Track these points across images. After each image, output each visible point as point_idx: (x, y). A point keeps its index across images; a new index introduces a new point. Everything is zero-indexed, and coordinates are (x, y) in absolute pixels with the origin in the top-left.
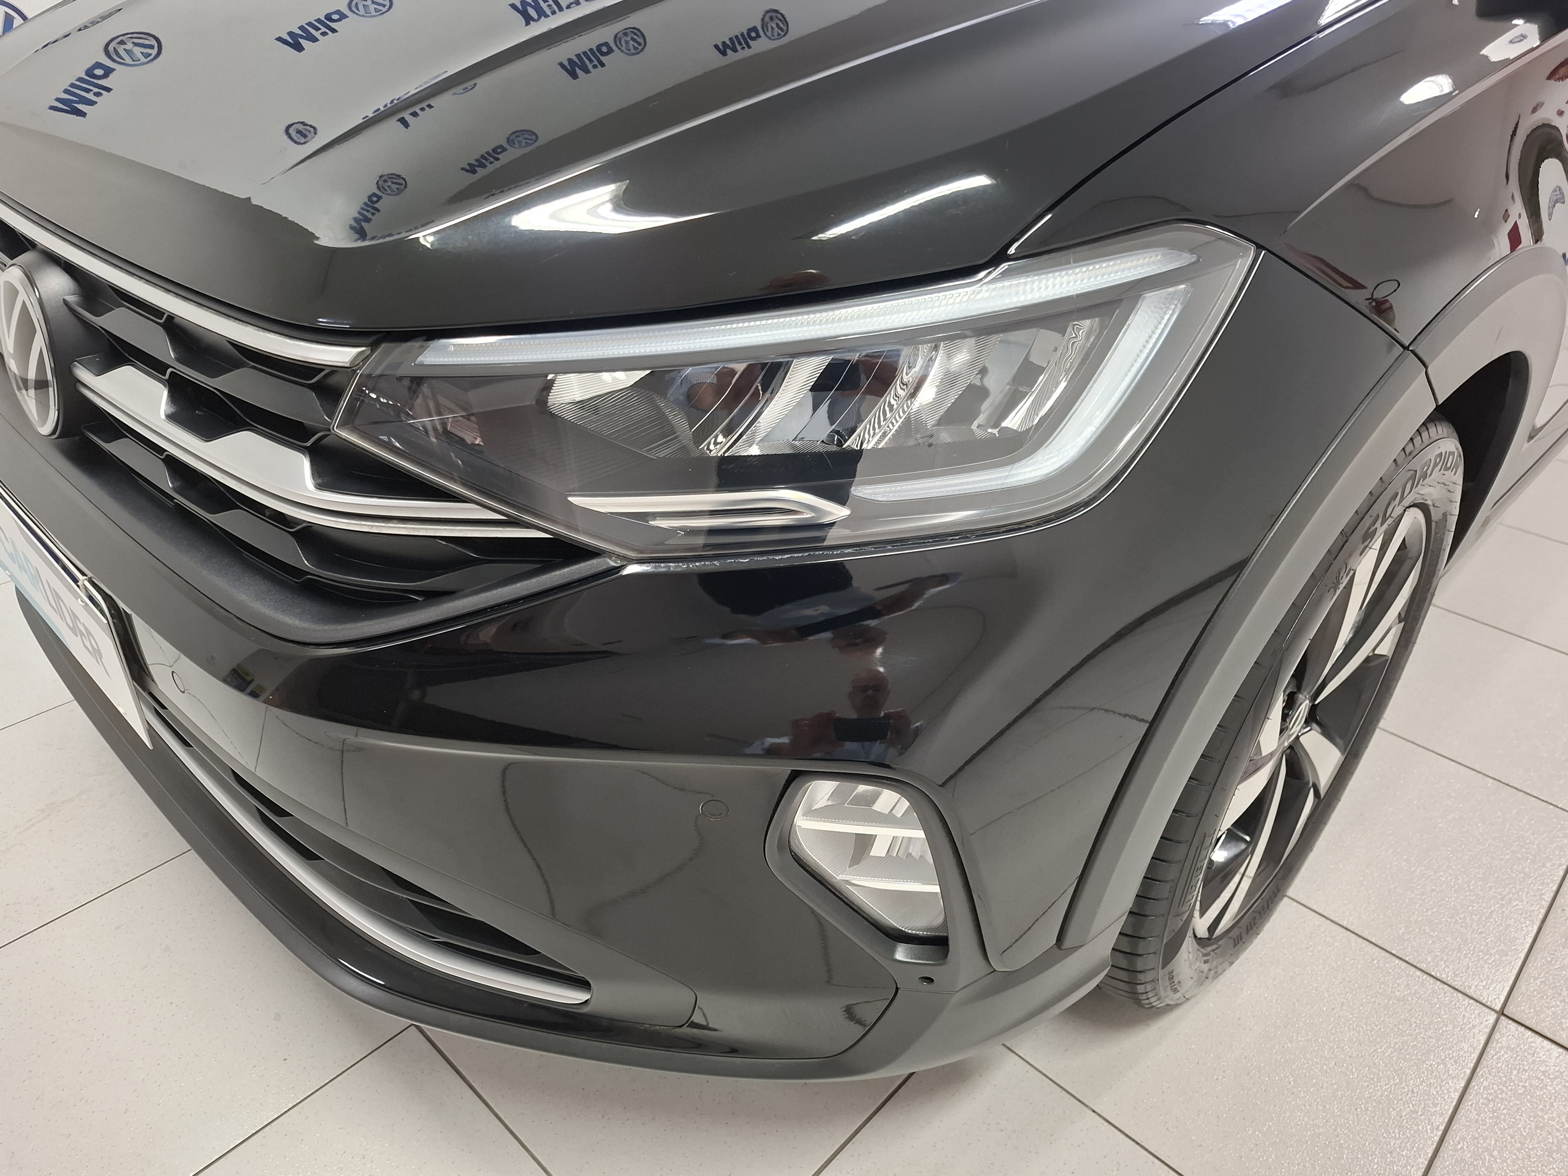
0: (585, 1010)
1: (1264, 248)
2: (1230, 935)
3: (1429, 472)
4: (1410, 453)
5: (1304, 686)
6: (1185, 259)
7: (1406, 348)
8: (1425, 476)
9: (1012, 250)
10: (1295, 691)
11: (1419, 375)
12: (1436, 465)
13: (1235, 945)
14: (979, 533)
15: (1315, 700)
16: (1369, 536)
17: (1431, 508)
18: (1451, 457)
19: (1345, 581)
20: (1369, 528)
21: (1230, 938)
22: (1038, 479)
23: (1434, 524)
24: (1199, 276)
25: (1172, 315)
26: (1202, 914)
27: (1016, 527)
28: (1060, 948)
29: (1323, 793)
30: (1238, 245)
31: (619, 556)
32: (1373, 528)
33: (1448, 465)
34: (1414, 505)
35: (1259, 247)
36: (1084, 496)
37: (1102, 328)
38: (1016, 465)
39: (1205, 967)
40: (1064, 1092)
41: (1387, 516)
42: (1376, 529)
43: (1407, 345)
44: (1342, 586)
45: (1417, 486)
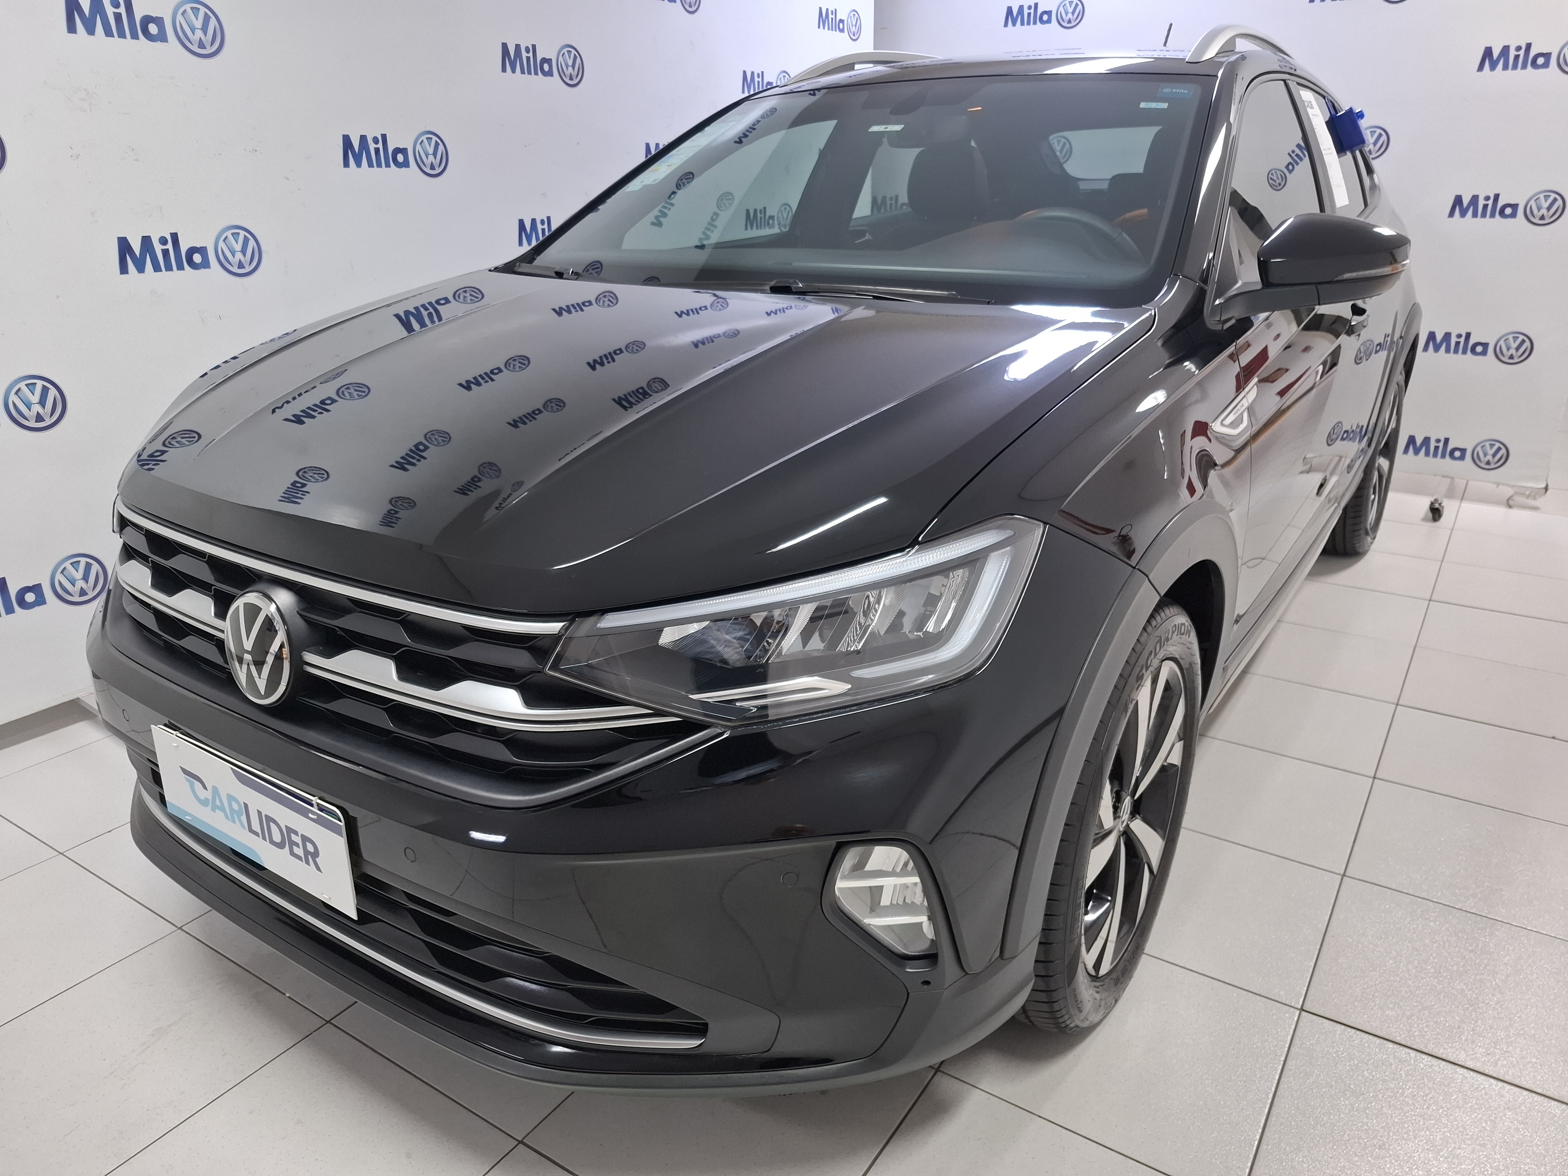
0: (701, 1051)
1: (1047, 524)
2: (1111, 976)
3: (1170, 636)
4: (1155, 626)
5: (1124, 786)
6: (1009, 533)
7: (1134, 568)
8: (1167, 640)
9: (920, 539)
10: (1119, 789)
11: (1143, 583)
12: (1173, 632)
13: (1116, 985)
14: (924, 691)
15: (1134, 796)
16: (1140, 678)
17: (1180, 660)
18: (1183, 627)
19: (1131, 707)
20: (1139, 673)
21: (1111, 979)
22: (950, 658)
23: (1185, 671)
24: (1016, 542)
25: (1006, 563)
26: (1088, 951)
27: (943, 685)
28: (1002, 959)
29: (1155, 870)
30: (1034, 524)
31: (722, 726)
32: (1141, 673)
33: (1182, 631)
34: (1167, 659)
35: (1045, 523)
36: (977, 665)
37: (971, 574)
38: (939, 650)
39: (1098, 996)
40: (1017, 1108)
41: (1148, 665)
42: (1143, 674)
43: (1134, 566)
44: (1130, 710)
45: (1164, 646)
